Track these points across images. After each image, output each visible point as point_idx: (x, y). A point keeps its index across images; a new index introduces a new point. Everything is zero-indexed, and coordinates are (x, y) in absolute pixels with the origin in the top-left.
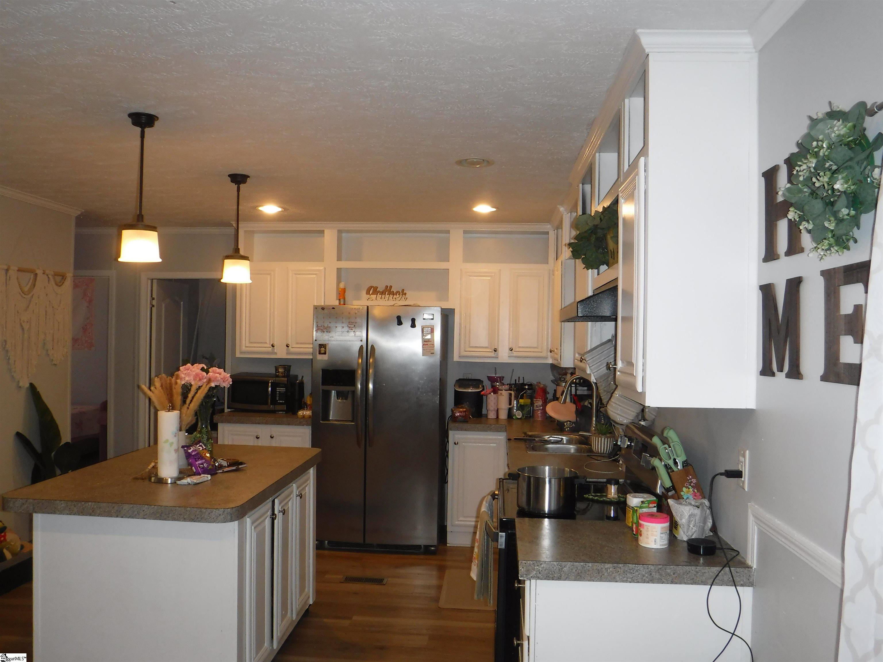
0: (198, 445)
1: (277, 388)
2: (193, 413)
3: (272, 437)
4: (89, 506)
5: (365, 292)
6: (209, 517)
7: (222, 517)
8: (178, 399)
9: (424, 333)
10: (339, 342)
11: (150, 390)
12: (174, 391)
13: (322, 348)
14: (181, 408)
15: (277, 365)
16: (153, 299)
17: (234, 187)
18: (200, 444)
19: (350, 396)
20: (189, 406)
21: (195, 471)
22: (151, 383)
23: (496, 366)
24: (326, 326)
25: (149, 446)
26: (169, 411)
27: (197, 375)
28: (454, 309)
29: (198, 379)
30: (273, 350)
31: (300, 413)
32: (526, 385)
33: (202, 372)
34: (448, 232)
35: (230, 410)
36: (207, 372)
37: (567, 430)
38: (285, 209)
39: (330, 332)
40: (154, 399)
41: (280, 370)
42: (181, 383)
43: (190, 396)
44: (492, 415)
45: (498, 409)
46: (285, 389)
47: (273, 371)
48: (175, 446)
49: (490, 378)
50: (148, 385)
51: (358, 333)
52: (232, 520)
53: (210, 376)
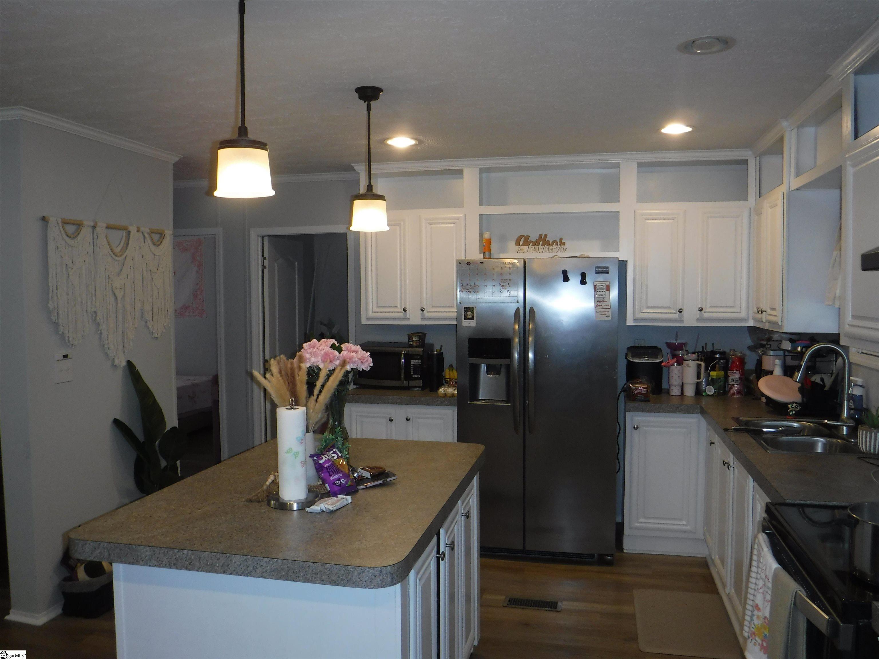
0: (332, 452)
1: (411, 361)
2: (323, 407)
3: (408, 420)
4: (184, 556)
5: (514, 243)
6: (359, 580)
7: (379, 579)
8: (302, 389)
9: (597, 290)
10: (490, 304)
11: (265, 378)
12: (297, 378)
13: (468, 312)
14: (307, 402)
15: (410, 333)
16: (265, 259)
17: (363, 105)
18: (334, 450)
19: (503, 370)
20: (318, 398)
21: (329, 489)
22: (266, 369)
23: (678, 331)
24: (473, 284)
25: (266, 441)
26: (292, 408)
27: (326, 354)
28: (627, 261)
29: (328, 361)
30: (405, 315)
31: (441, 390)
32: (716, 353)
33: (333, 351)
34: (617, 166)
35: (355, 387)
36: (340, 350)
37: (791, 414)
38: (420, 142)
39: (478, 292)
40: (271, 390)
41: (414, 339)
42: (305, 366)
43: (319, 384)
44: (675, 391)
45: (683, 383)
46: (420, 361)
47: (405, 340)
48: (301, 457)
49: (669, 345)
50: (262, 371)
51: (513, 293)
52: (393, 583)
53: (344, 355)
